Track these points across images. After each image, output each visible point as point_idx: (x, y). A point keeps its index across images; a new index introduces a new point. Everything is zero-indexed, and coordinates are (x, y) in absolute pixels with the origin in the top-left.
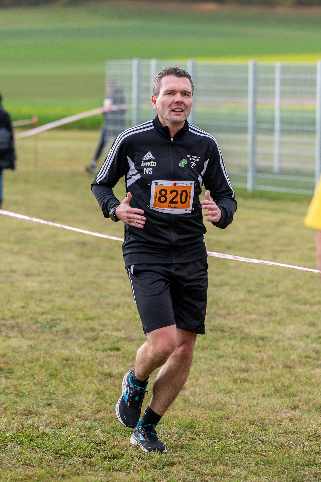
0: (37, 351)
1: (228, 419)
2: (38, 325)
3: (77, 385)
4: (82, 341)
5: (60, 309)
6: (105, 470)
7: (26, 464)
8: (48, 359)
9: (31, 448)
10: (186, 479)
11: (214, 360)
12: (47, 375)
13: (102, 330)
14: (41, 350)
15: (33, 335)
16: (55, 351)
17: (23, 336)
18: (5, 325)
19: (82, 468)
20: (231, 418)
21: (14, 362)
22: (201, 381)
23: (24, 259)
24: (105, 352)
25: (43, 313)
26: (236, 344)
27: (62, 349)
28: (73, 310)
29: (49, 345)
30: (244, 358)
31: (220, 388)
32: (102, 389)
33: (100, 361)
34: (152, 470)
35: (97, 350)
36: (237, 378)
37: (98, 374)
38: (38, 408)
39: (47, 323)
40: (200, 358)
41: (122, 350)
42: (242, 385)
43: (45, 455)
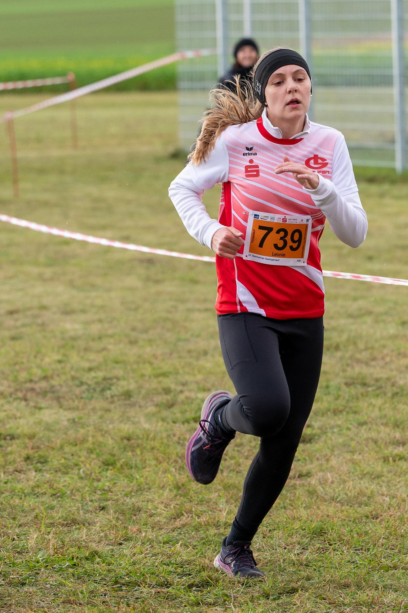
0: (83, 427)
1: (377, 518)
2: (84, 387)
3: (145, 476)
4: (151, 409)
5: (117, 362)
6: (191, 605)
7: (69, 602)
8: (101, 439)
9: (76, 576)
11: (353, 429)
12: (100, 464)
13: (181, 392)
14: (87, 426)
15: (76, 402)
16: (111, 426)
17: (61, 407)
18: (33, 390)
20: (381, 516)
21: (48, 446)
22: (334, 462)
23: (60, 289)
24: (186, 425)
25: (90, 369)
26: (385, 403)
27: (121, 421)
28: (138, 363)
29: (101, 417)
30: (398, 423)
31: (363, 471)
32: (184, 481)
33: (179, 438)
34: (262, 601)
35: (174, 422)
36: (389, 455)
37: (178, 459)
38: (86, 515)
39: (97, 383)
40: (332, 428)
42: (398, 466)
43: (99, 587)
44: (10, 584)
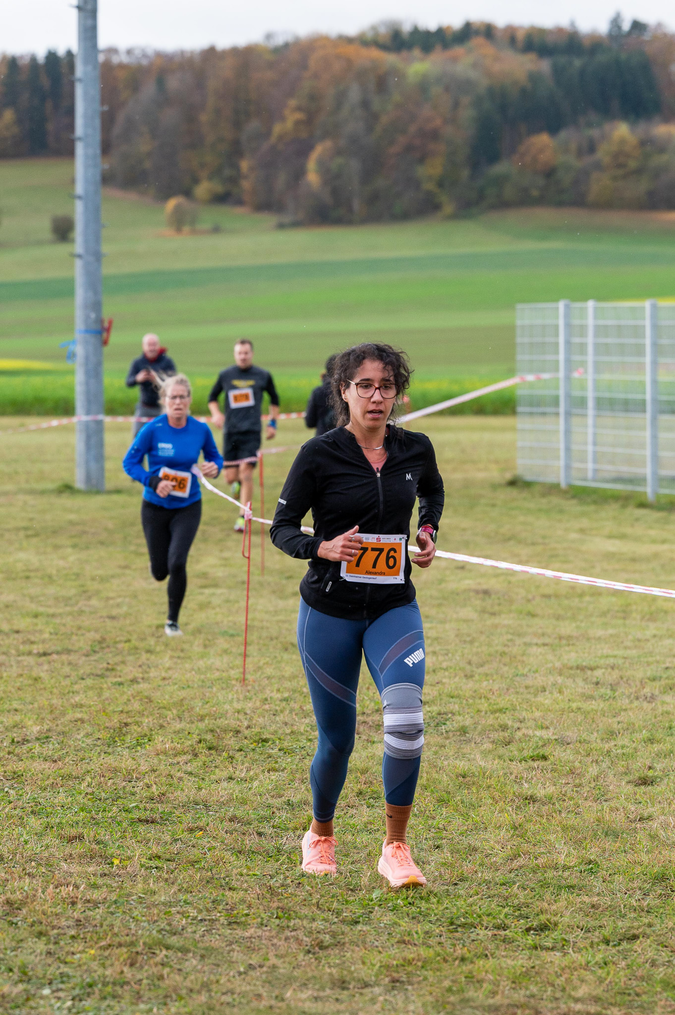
3: (481, 815)
4: (487, 746)
5: (452, 697)
6: (529, 949)
7: (404, 942)
8: (435, 775)
9: (411, 916)
10: (656, 960)
13: (519, 729)
16: (446, 763)
18: (365, 723)
19: (491, 946)
24: (523, 763)
27: (456, 758)
28: (473, 697)
29: (436, 753)
32: (521, 821)
33: (516, 777)
34: (603, 947)
35: (511, 760)
37: (514, 798)
39: (432, 718)
41: (552, 758)
43: (434, 927)
44: (343, 921)
